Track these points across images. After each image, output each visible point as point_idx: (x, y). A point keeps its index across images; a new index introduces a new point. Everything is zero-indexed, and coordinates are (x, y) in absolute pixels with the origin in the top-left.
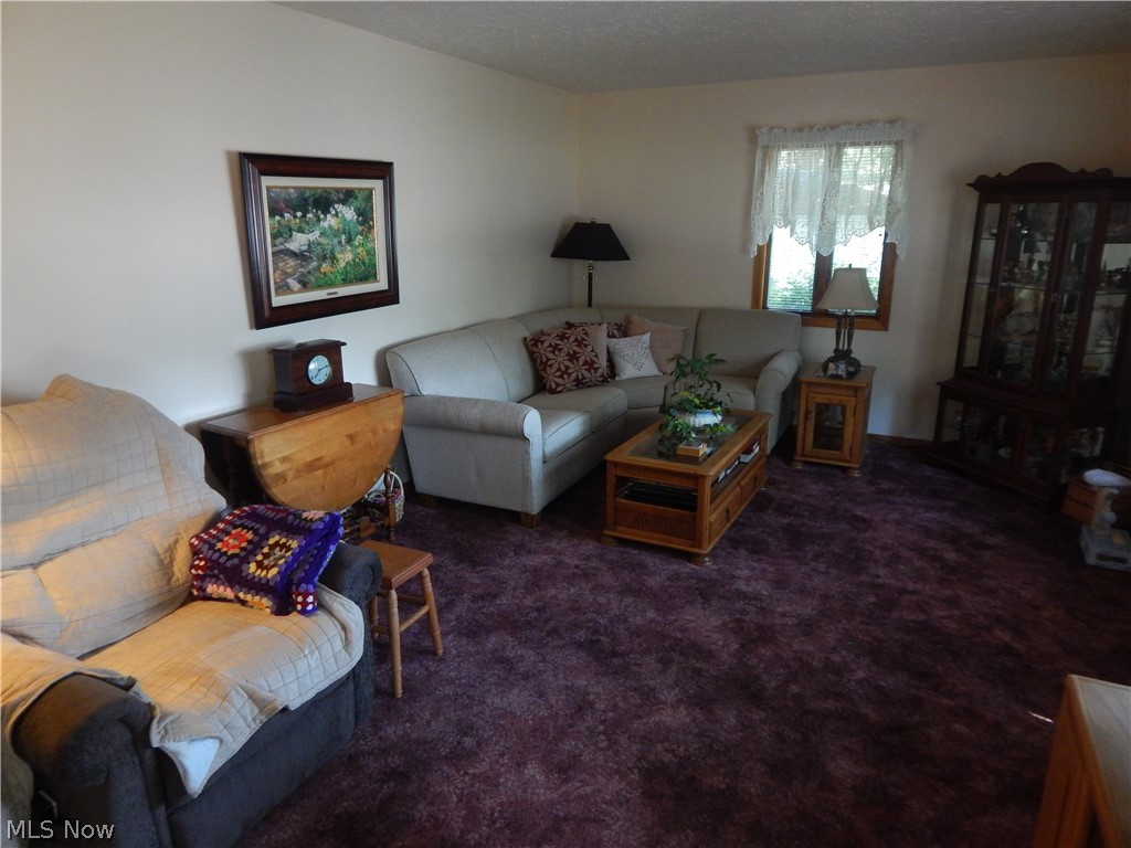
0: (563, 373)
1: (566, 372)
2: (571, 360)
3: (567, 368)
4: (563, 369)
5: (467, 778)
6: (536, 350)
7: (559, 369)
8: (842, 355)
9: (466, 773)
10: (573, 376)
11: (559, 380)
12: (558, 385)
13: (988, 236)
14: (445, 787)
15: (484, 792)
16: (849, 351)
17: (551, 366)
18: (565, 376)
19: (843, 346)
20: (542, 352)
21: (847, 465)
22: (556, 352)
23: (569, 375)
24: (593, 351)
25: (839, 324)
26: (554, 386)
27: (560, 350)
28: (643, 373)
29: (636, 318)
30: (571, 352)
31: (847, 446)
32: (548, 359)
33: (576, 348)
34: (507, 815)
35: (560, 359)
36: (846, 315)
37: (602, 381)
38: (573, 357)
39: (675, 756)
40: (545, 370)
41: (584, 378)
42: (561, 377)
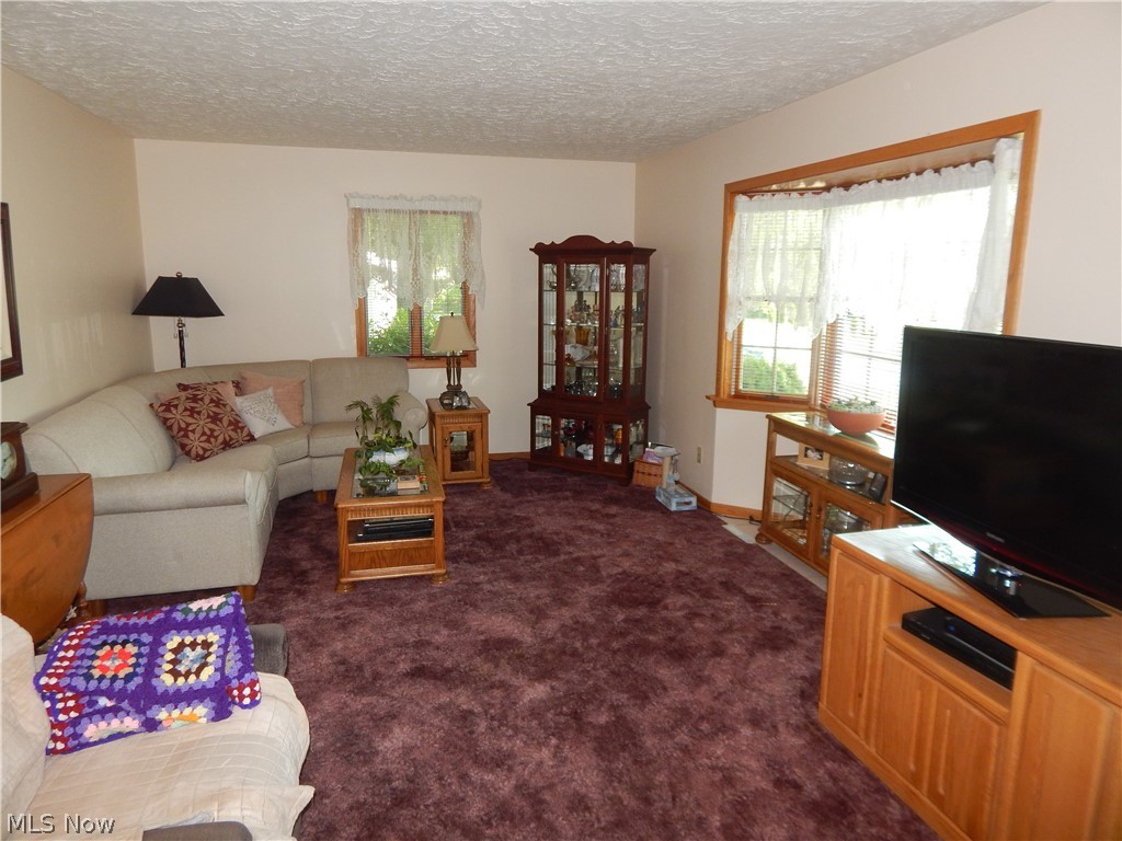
0: (209, 437)
1: (212, 435)
2: (213, 422)
3: (212, 430)
4: (208, 433)
5: (432, 809)
6: (169, 415)
7: (204, 434)
8: (454, 390)
9: (427, 806)
10: (221, 439)
11: (206, 445)
12: (205, 450)
13: (549, 289)
14: (420, 825)
15: (458, 809)
16: (459, 386)
17: (193, 431)
18: (212, 440)
19: (454, 382)
20: (178, 417)
21: (480, 480)
22: (196, 415)
23: (216, 438)
24: (232, 410)
25: (448, 364)
26: (201, 452)
27: (199, 413)
28: (277, 428)
29: (248, 374)
30: (212, 414)
31: (479, 464)
32: (188, 425)
33: (214, 409)
34: (493, 814)
35: (202, 423)
36: (453, 356)
37: (248, 441)
38: (215, 419)
39: (565, 715)
40: (186, 436)
41: (231, 439)
42: (208, 441)
